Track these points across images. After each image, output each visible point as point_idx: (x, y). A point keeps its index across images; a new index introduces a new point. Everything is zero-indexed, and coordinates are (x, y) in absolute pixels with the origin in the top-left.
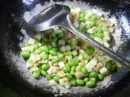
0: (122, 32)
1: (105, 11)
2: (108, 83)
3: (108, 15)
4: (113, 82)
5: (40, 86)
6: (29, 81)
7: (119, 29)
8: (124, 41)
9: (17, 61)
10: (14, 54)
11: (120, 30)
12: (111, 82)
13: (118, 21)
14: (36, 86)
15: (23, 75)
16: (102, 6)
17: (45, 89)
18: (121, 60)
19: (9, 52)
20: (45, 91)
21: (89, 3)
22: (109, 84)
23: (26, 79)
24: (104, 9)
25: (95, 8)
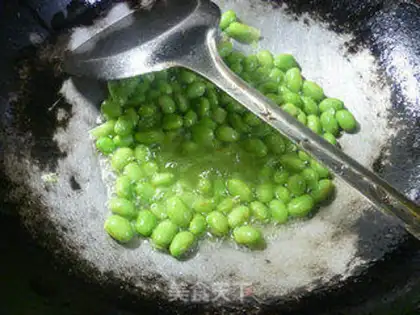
0: (393, 99)
1: (339, 31)
2: (348, 265)
3: (346, 44)
5: (123, 275)
6: (87, 258)
7: (382, 88)
8: (399, 129)
9: (47, 189)
10: (36, 168)
11: (388, 92)
13: (380, 64)
14: (110, 274)
15: (67, 236)
16: (328, 15)
17: (139, 284)
18: (375, 186)
19: (20, 161)
20: (140, 289)
21: (285, 6)
23: (75, 251)
24: (333, 23)
25: (306, 22)
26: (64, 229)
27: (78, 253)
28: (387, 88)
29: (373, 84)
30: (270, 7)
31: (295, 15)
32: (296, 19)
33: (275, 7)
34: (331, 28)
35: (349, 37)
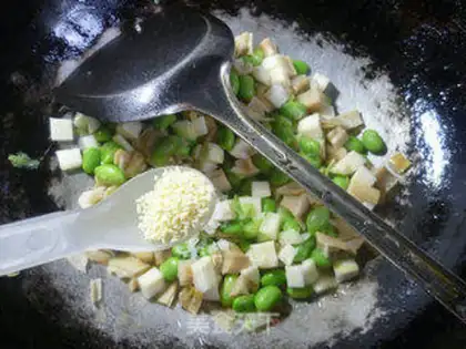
1: (355, 54)
2: (369, 316)
3: (363, 69)
4: (384, 313)
7: (401, 120)
12: (379, 313)
15: (75, 305)
16: (343, 36)
18: (397, 243)
21: (295, 25)
22: (372, 319)
23: (86, 322)
24: (349, 46)
25: (319, 43)
26: (72, 297)
27: (89, 323)
28: (406, 120)
29: (391, 114)
30: (280, 27)
31: (306, 35)
32: (309, 40)
33: (285, 26)
34: (346, 51)
35: (366, 61)
